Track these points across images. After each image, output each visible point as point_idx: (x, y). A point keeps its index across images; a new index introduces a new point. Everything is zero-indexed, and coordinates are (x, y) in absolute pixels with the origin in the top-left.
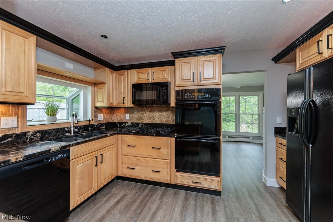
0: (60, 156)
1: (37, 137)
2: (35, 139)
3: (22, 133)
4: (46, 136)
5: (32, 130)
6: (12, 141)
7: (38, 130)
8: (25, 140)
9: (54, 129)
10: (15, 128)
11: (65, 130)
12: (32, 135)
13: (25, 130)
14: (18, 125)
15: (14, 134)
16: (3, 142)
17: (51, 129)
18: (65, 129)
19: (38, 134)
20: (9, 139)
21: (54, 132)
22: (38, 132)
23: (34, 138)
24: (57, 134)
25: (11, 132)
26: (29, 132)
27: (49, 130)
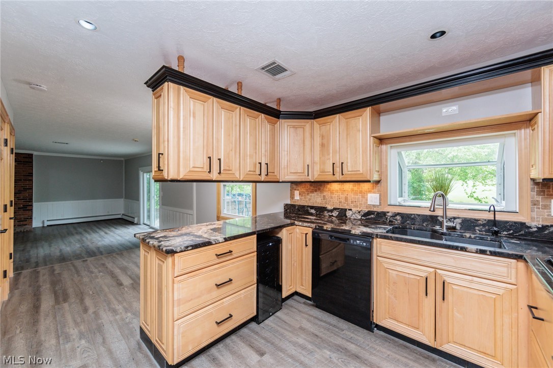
0: (358, 242)
1: (396, 220)
2: (395, 222)
3: (382, 212)
4: (408, 222)
5: (392, 210)
6: (374, 218)
7: (399, 212)
8: (385, 220)
9: (419, 215)
10: (378, 206)
11: (438, 220)
12: (391, 217)
13: (385, 210)
14: (380, 203)
15: (376, 211)
16: (368, 217)
17: (414, 215)
18: (439, 218)
19: (398, 217)
20: (372, 216)
21: (418, 219)
22: (398, 214)
23: (394, 220)
24: (423, 223)
25: (375, 209)
26: (388, 212)
27: (412, 215)
